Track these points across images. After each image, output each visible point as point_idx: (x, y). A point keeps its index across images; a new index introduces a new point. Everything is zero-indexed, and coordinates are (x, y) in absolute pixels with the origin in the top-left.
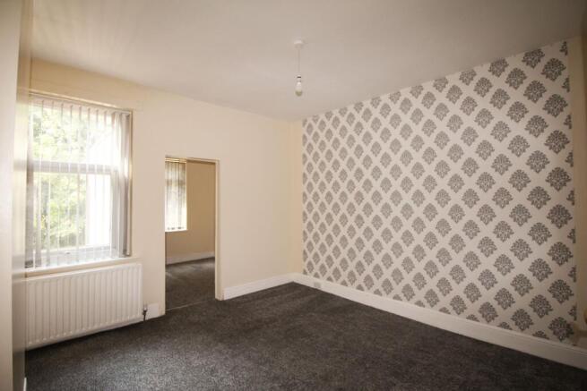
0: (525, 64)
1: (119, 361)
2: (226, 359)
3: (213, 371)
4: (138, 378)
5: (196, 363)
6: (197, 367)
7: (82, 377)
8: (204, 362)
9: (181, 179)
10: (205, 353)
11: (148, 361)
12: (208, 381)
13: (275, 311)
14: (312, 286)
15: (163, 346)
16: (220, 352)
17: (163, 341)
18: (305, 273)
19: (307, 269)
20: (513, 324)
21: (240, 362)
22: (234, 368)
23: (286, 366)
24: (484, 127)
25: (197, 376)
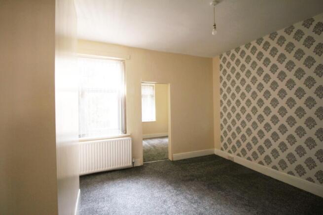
0: (304, 26)
1: (120, 187)
2: (172, 195)
3: (165, 201)
4: (127, 198)
5: (157, 195)
6: (157, 197)
7: (103, 192)
8: (161, 195)
9: (152, 94)
10: (161, 190)
11: (133, 189)
12: (162, 207)
13: (202, 171)
14: (227, 158)
15: (141, 182)
16: (169, 191)
17: (141, 179)
18: (222, 149)
19: (223, 147)
20: (295, 172)
21: (180, 199)
22: (177, 202)
23: (208, 208)
24: (281, 63)
25: (156, 203)
